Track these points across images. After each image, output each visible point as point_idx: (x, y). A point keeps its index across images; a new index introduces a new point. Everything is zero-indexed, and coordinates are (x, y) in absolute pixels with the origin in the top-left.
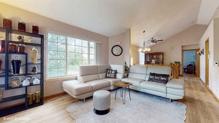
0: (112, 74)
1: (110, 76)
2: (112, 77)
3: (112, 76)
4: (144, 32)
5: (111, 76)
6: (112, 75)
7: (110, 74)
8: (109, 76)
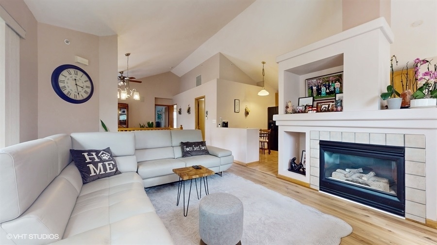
0: (106, 163)
1: (103, 172)
2: (109, 171)
3: (110, 169)
4: (128, 55)
5: (105, 170)
6: (108, 167)
7: (100, 165)
8: (98, 172)
